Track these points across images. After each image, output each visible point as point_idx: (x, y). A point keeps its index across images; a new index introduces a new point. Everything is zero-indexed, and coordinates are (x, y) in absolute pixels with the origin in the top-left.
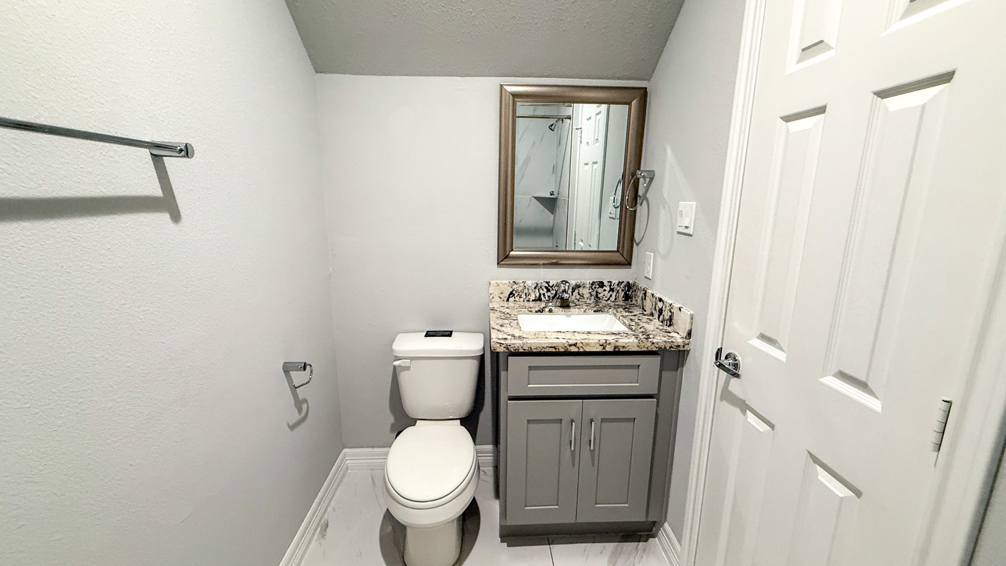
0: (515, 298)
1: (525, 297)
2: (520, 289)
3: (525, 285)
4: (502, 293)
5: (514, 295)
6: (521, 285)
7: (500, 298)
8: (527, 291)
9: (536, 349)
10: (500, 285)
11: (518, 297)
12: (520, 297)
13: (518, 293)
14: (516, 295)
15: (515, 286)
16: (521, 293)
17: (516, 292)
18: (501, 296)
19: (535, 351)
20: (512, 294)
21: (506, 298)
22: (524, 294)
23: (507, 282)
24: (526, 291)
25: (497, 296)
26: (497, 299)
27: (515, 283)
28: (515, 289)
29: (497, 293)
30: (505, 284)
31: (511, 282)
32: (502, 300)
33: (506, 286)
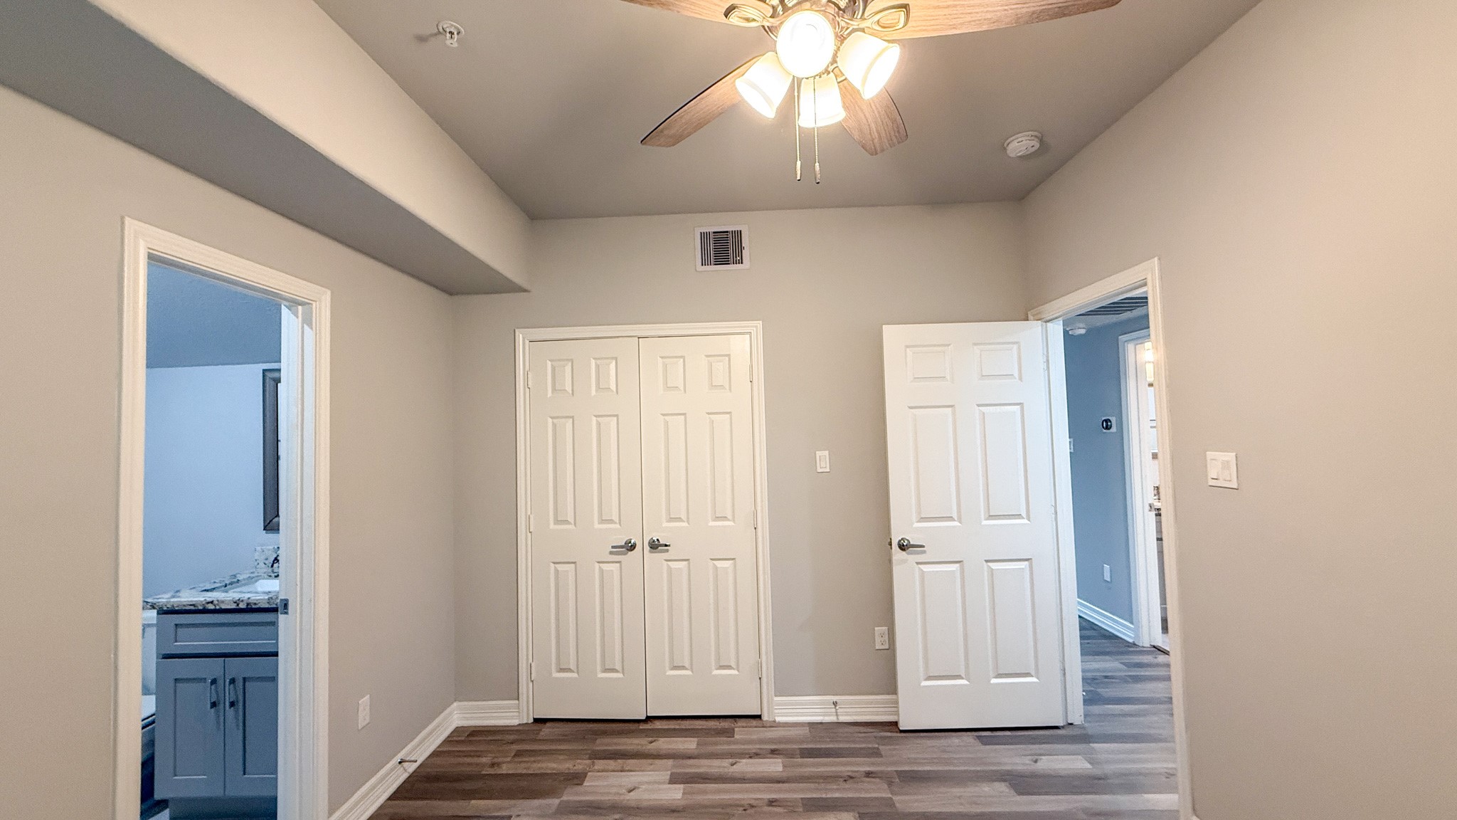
4: (267, 559)
7: (265, 564)
9: (178, 606)
18: (267, 562)
19: (177, 609)
20: (276, 560)
23: (271, 547)
25: (262, 562)
26: (262, 565)
29: (261, 558)
30: (269, 550)
31: (276, 547)
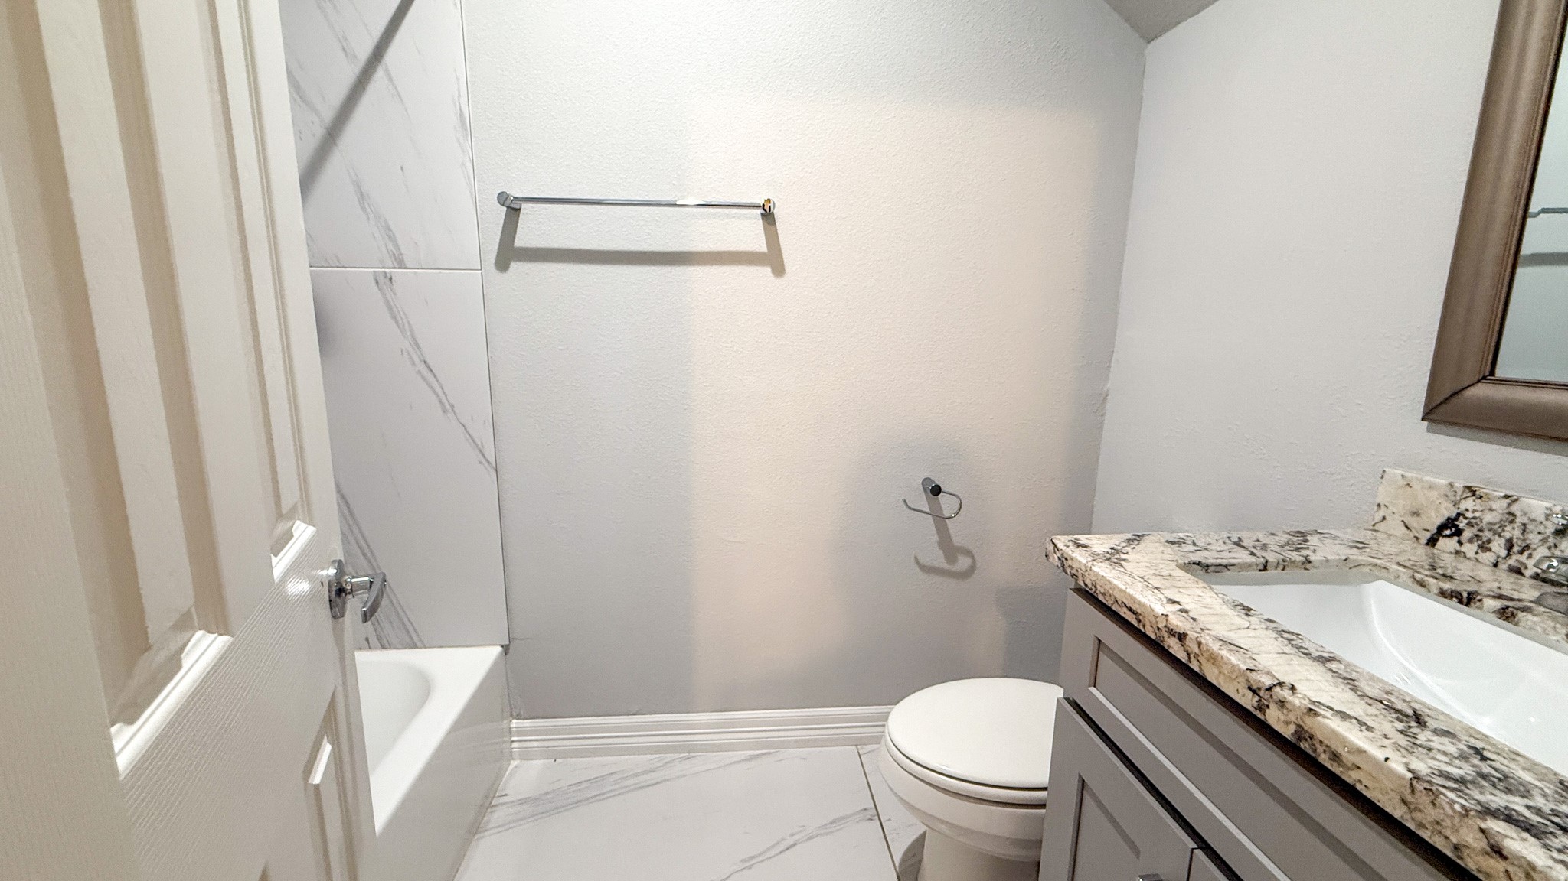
0: (1460, 543)
1: (1503, 553)
2: (1489, 518)
3: (1514, 508)
4: (1416, 514)
5: (1459, 532)
6: (1494, 506)
7: (1407, 527)
8: (1517, 533)
10: (1416, 486)
11: (1474, 547)
12: (1484, 547)
13: (1475, 530)
14: (1467, 534)
15: (1469, 504)
16: (1487, 534)
17: (1469, 524)
18: (1412, 521)
20: (1450, 527)
21: (1428, 535)
22: (1502, 541)
23: (1443, 481)
24: (1513, 532)
25: (1398, 519)
26: (1394, 526)
27: (1474, 493)
28: (1469, 515)
29: (1400, 507)
30: (1431, 487)
31: (1459, 485)
32: (1412, 535)
33: (1435, 493)
